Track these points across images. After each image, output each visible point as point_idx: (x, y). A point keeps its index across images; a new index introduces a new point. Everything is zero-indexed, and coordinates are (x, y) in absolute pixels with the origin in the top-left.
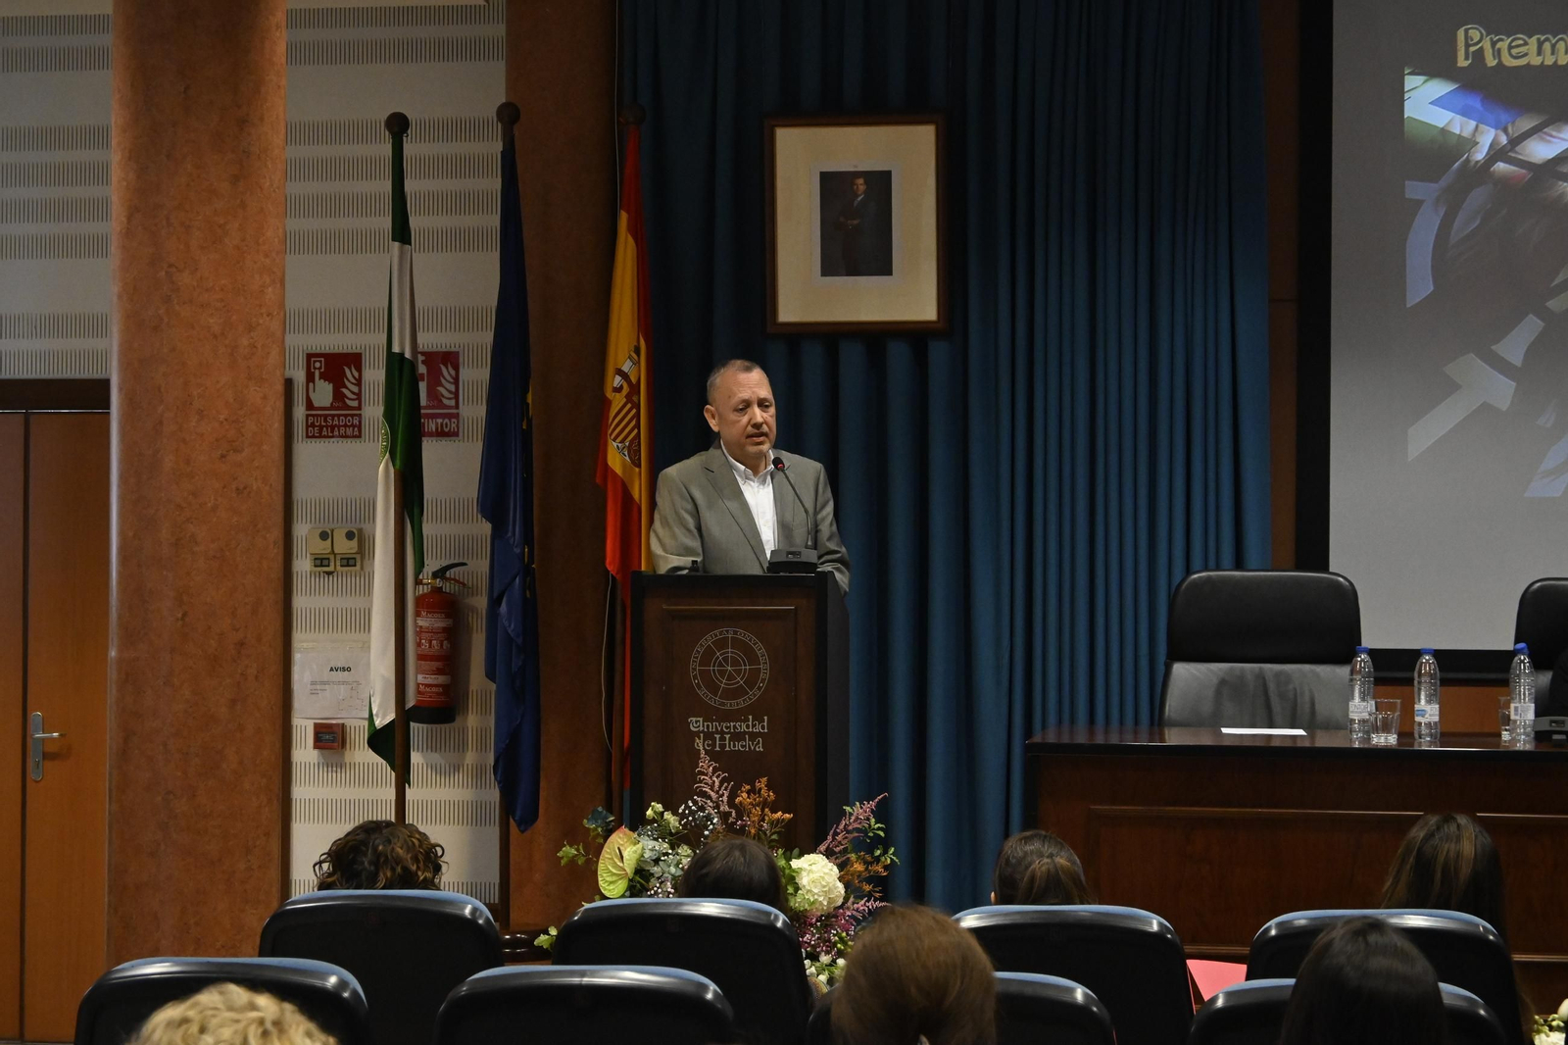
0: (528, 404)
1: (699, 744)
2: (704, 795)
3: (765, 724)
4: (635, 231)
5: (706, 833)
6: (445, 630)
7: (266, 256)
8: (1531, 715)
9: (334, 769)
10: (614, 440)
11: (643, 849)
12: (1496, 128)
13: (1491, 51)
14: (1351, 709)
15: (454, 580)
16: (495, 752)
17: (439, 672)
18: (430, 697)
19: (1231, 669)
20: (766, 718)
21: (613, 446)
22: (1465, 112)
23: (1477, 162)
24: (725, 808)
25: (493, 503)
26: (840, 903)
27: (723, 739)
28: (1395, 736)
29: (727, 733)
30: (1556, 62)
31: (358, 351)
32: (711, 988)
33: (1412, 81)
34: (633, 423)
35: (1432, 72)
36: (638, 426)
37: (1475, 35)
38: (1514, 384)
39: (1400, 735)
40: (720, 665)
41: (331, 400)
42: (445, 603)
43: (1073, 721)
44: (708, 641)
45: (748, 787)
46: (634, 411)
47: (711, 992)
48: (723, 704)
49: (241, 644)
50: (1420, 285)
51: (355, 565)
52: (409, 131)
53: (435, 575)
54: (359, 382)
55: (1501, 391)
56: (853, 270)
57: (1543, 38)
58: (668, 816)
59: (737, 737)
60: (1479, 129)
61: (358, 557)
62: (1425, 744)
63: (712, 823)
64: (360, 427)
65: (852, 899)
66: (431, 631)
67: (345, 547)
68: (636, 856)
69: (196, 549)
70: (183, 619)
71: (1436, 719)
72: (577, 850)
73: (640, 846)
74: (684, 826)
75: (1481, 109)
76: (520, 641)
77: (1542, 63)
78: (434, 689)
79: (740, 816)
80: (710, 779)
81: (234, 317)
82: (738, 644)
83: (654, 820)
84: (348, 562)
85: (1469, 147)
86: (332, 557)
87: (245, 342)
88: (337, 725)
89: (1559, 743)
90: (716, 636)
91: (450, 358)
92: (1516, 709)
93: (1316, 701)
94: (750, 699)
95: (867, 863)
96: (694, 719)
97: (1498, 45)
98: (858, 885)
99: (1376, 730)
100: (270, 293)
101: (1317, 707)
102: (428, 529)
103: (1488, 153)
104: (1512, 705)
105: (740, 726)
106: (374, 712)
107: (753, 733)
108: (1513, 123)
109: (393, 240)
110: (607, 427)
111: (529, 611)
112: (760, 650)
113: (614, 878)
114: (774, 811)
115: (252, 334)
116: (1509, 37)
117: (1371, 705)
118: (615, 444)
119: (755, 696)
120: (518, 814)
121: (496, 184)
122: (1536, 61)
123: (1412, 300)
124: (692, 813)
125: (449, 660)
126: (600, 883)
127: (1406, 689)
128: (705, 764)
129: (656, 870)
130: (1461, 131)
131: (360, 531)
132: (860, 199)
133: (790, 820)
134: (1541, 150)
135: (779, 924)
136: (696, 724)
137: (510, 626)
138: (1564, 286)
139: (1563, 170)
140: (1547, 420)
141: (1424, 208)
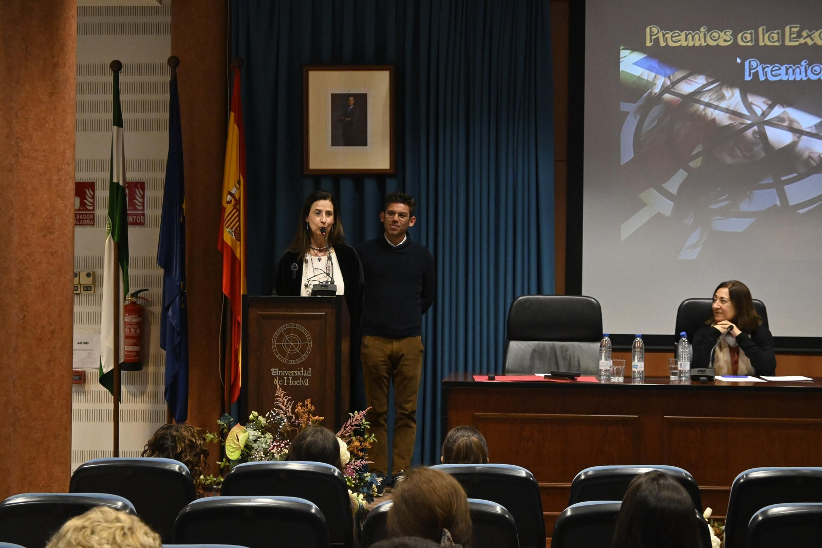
0: (183, 209)
1: (276, 381)
2: (279, 407)
3: (310, 372)
4: (238, 122)
5: (281, 427)
6: (137, 323)
7: (67, 134)
8: (688, 367)
9: (80, 394)
10: (227, 228)
11: (249, 435)
12: (665, 77)
13: (662, 38)
14: (600, 365)
15: (142, 298)
16: (166, 385)
17: (135, 344)
18: (130, 357)
19: (539, 344)
20: (310, 369)
21: (227, 231)
22: (650, 69)
23: (655, 94)
24: (290, 414)
25: (165, 259)
26: (348, 462)
27: (288, 379)
28: (623, 378)
29: (290, 376)
30: (694, 45)
31: (93, 181)
32: (314, 507)
33: (623, 53)
34: (237, 219)
35: (633, 49)
36: (239, 221)
37: (655, 30)
38: (673, 204)
39: (625, 377)
40: (287, 342)
41: (79, 206)
42: (138, 310)
43: (457, 370)
44: (281, 330)
45: (301, 404)
46: (237, 213)
47: (314, 509)
48: (288, 362)
49: (53, 332)
50: (627, 154)
51: (91, 290)
52: (122, 70)
53: (132, 295)
54: (93, 197)
55: (666, 207)
56: (348, 143)
57: (688, 33)
58: (260, 418)
59: (295, 378)
60: (657, 77)
61: (92, 286)
62: (637, 382)
63: (284, 422)
64: (93, 220)
65: (353, 460)
66: (130, 324)
67: (85, 280)
68: (245, 439)
69: (31, 283)
70: (23, 319)
71: (643, 369)
72: (214, 435)
73: (247, 433)
74: (269, 423)
75: (658, 67)
76: (178, 329)
77: (688, 45)
78: (132, 353)
79: (297, 418)
80: (282, 398)
81: (50, 165)
82: (296, 331)
83: (253, 421)
84: (87, 288)
85: (652, 86)
86: (79, 286)
87: (56, 178)
88: (82, 371)
89: (704, 382)
90: (285, 327)
91: (141, 185)
92: (681, 364)
93: (581, 360)
94: (302, 359)
95: (361, 442)
96: (274, 369)
97: (666, 36)
98: (356, 453)
99: (613, 375)
100: (68, 154)
101: (581, 363)
102: (131, 272)
103: (661, 89)
104: (679, 363)
105: (297, 373)
106: (103, 365)
107: (303, 377)
108: (673, 74)
109: (114, 125)
110: (224, 221)
111: (183, 315)
112: (307, 335)
113: (234, 450)
114: (314, 416)
115: (59, 173)
116: (671, 32)
117: (610, 362)
118: (228, 230)
119: (305, 357)
120: (177, 415)
121: (167, 97)
122: (685, 44)
123: (623, 162)
124: (273, 417)
125: (140, 338)
126: (227, 452)
127: (627, 354)
128: (280, 392)
129: (255, 445)
130: (648, 78)
131: (94, 273)
132: (351, 107)
133: (323, 420)
134: (686, 88)
135: (336, 474)
136: (275, 372)
137: (173, 321)
138: (697, 155)
139: (697, 97)
140: (689, 221)
141: (630, 114)
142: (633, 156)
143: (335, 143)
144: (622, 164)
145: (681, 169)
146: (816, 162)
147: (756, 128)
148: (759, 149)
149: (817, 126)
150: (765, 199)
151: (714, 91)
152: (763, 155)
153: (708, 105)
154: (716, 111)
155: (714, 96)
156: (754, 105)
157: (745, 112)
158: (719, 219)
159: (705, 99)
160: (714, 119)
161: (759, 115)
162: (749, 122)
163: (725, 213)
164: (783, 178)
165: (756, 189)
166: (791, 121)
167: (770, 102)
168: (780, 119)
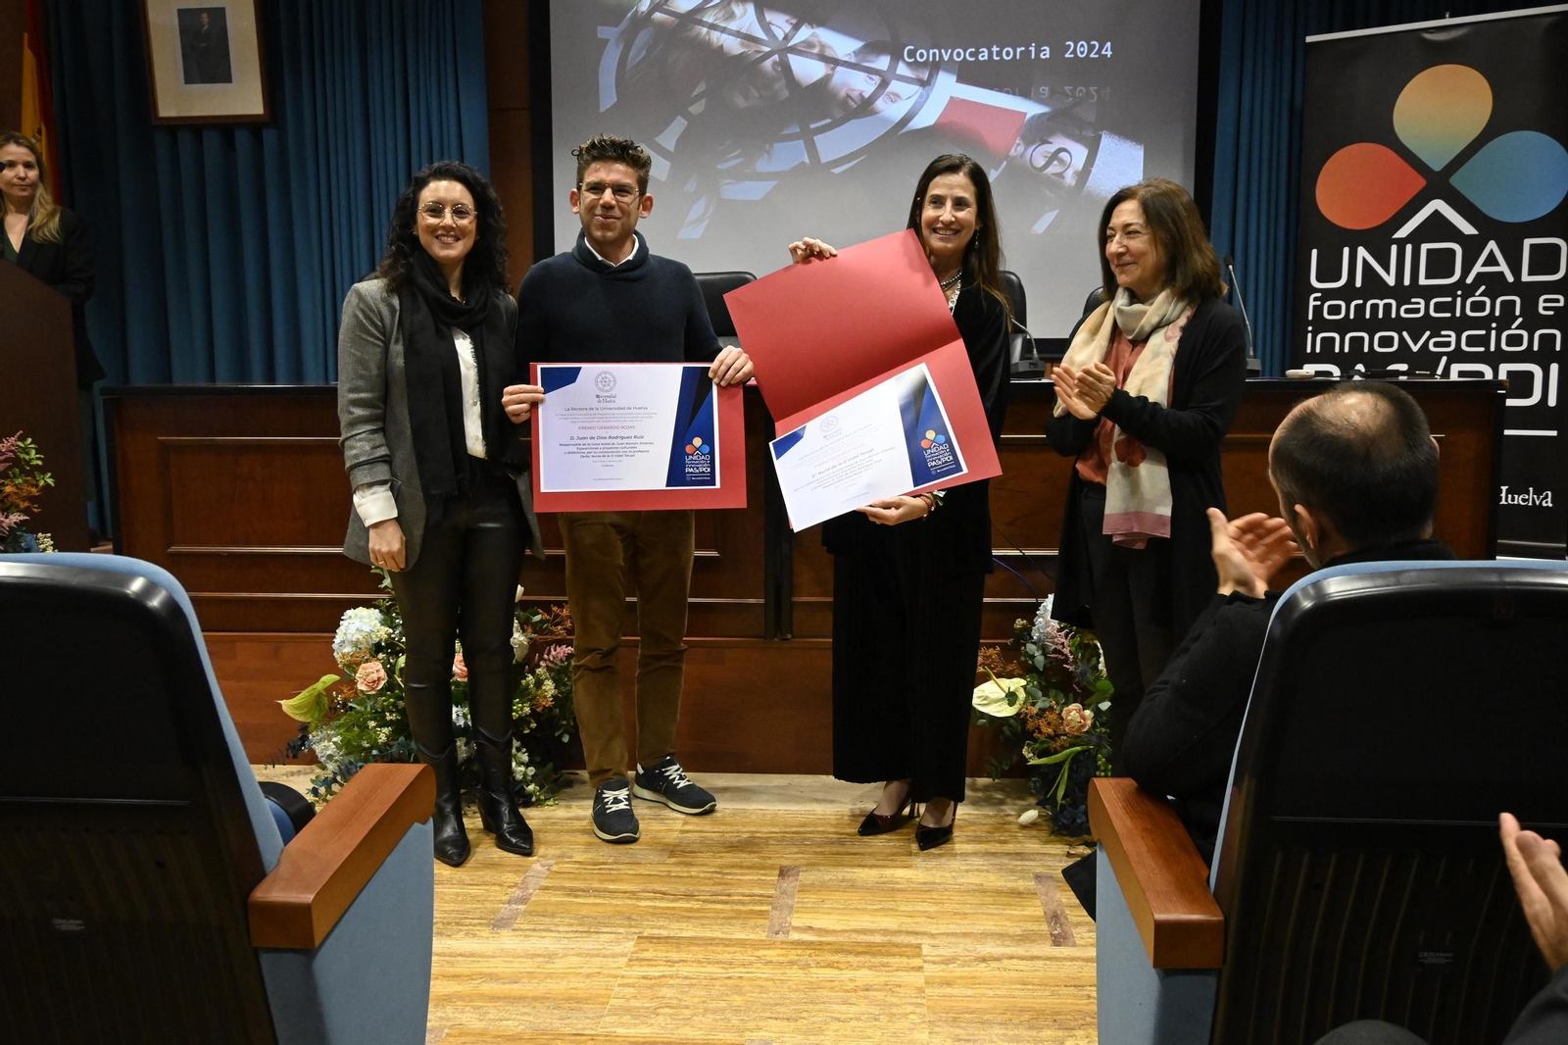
23: (642, 13)
38: (670, 163)
50: (608, 97)
56: (207, 80)
85: (637, 2)
103: (649, 7)
132: (205, 28)
134: (684, 4)
138: (698, 98)
139: (698, 17)
140: (691, 187)
141: (609, 44)
142: (616, 99)
143: (189, 80)
144: (601, 111)
145: (679, 117)
146: (856, 103)
147: (776, 57)
148: (780, 85)
149: (856, 53)
150: (787, 155)
151: (720, 7)
152: (786, 94)
153: (713, 27)
154: (723, 35)
155: (721, 14)
156: (773, 25)
157: (762, 35)
158: (729, 183)
159: (709, 18)
160: (722, 46)
161: (781, 39)
162: (767, 49)
163: (738, 175)
164: (813, 126)
165: (777, 141)
166: (823, 46)
167: (794, 21)
168: (809, 44)
